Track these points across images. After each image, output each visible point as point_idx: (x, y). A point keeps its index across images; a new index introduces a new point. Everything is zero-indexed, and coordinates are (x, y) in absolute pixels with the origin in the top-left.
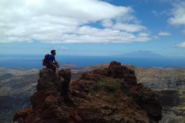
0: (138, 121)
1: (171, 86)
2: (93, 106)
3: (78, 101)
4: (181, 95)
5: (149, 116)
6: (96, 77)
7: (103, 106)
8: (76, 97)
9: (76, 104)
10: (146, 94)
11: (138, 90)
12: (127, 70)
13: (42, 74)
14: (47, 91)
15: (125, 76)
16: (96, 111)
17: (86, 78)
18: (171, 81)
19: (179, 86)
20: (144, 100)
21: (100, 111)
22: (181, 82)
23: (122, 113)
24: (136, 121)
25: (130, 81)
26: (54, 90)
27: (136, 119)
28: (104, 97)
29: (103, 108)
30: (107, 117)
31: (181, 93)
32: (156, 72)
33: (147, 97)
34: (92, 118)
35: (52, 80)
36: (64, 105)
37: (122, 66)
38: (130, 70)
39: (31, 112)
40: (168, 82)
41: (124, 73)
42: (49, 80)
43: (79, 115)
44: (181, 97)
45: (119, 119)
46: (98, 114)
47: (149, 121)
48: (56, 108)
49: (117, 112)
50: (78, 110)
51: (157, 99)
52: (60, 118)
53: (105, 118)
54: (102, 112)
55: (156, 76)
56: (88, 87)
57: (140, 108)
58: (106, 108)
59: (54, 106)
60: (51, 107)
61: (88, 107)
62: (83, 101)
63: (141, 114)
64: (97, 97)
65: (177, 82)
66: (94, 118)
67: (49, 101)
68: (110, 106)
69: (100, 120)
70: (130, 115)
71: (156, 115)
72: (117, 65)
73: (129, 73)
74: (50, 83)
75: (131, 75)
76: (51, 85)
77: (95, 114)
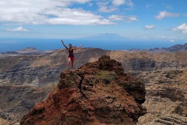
0: (131, 105)
1: (135, 68)
2: (100, 97)
3: (88, 94)
4: (144, 76)
5: (136, 100)
6: (93, 71)
7: (107, 96)
8: (86, 90)
9: (87, 96)
10: (133, 83)
11: (126, 80)
12: (116, 63)
13: (66, 75)
14: (71, 89)
15: (115, 69)
16: (103, 101)
17: (87, 72)
18: (135, 63)
19: (142, 68)
20: (132, 88)
21: (105, 101)
22: (144, 64)
23: (119, 100)
24: (129, 106)
25: (119, 72)
26: (75, 87)
27: (129, 104)
28: (104, 88)
29: (107, 98)
30: (110, 105)
31: (144, 75)
32: (121, 55)
33: (134, 85)
34: (100, 107)
35: (73, 79)
36: (84, 99)
37: (112, 60)
38: (118, 62)
39: (48, 107)
40: (133, 64)
41: (114, 66)
42: (72, 80)
43: (91, 105)
44: (144, 78)
45: (118, 106)
46: (104, 103)
47: (137, 104)
48: (80, 102)
49: (115, 100)
50: (90, 102)
51: (142, 86)
52: (84, 109)
53: (109, 105)
54: (107, 101)
55: (121, 59)
56: (92, 82)
57: (129, 94)
58: (109, 97)
59: (79, 101)
60: (77, 101)
61: (96, 98)
62: (91, 94)
63: (131, 99)
64: (99, 89)
65: (141, 64)
66: (101, 107)
67: (75, 97)
68: (111, 96)
69: (106, 108)
70: (124, 101)
71: (141, 99)
72: (107, 58)
73: (118, 66)
74: (72, 82)
75: (120, 67)
76: (73, 84)
77: (102, 103)
